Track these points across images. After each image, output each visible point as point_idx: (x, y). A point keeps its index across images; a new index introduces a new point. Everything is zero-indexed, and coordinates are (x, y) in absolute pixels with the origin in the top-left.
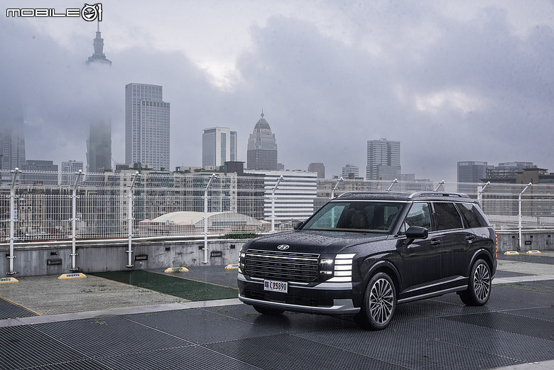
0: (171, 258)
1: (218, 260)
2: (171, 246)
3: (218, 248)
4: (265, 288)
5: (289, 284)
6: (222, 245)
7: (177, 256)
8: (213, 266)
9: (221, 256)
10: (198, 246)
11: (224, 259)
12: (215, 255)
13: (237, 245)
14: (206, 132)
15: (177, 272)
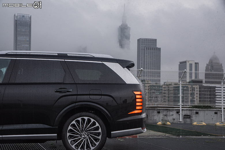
0: (161, 118)
1: (188, 120)
2: (161, 111)
3: (188, 113)
6: (190, 111)
7: (164, 116)
8: (185, 123)
9: (190, 118)
10: (176, 111)
11: (191, 120)
12: (186, 117)
13: (199, 112)
14: (181, 63)
15: (164, 124)
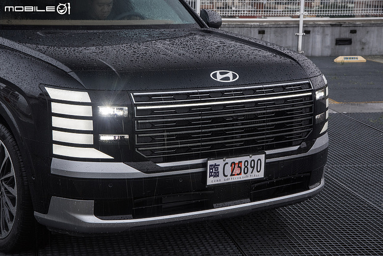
4: (211, 181)
5: (267, 157)
